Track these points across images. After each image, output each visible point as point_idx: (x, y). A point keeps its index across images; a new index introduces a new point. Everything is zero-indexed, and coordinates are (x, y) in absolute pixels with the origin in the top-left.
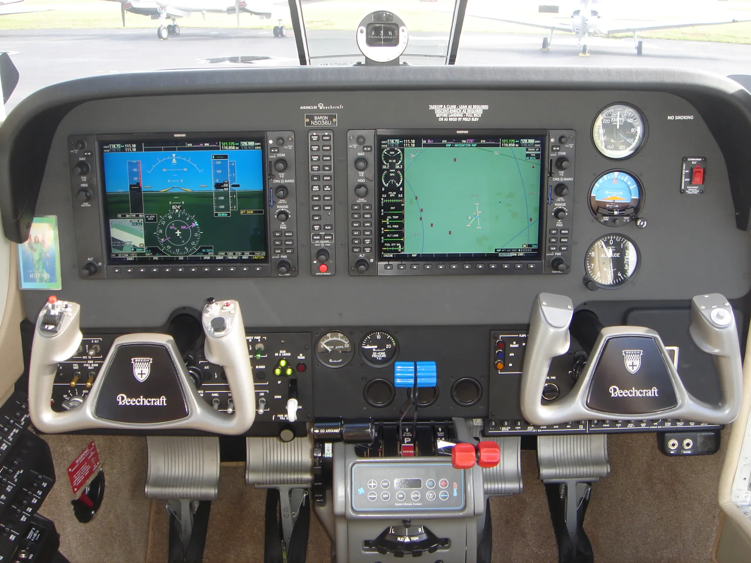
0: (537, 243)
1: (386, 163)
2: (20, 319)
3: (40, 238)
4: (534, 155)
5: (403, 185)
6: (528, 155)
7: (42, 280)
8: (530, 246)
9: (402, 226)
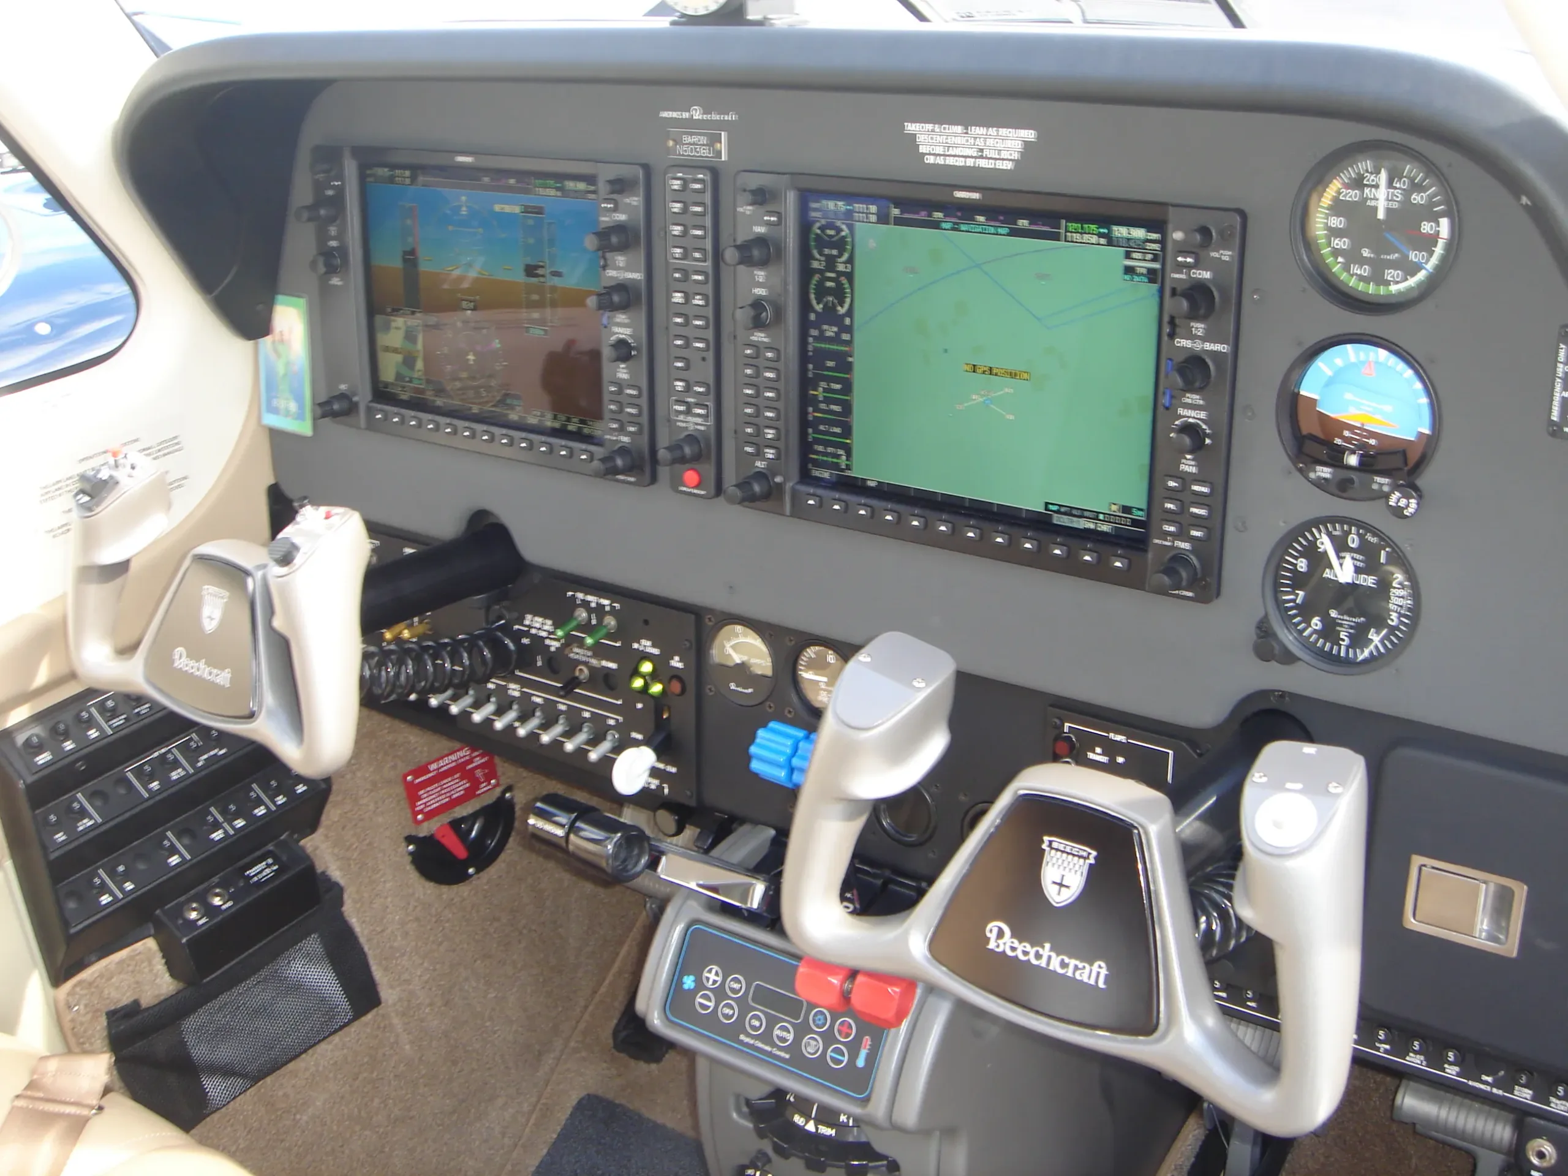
0: (1144, 506)
1: (818, 256)
2: (268, 479)
3: (286, 337)
4: (1144, 271)
5: (850, 313)
6: (1129, 270)
7: (287, 414)
8: (1126, 509)
9: (847, 408)
